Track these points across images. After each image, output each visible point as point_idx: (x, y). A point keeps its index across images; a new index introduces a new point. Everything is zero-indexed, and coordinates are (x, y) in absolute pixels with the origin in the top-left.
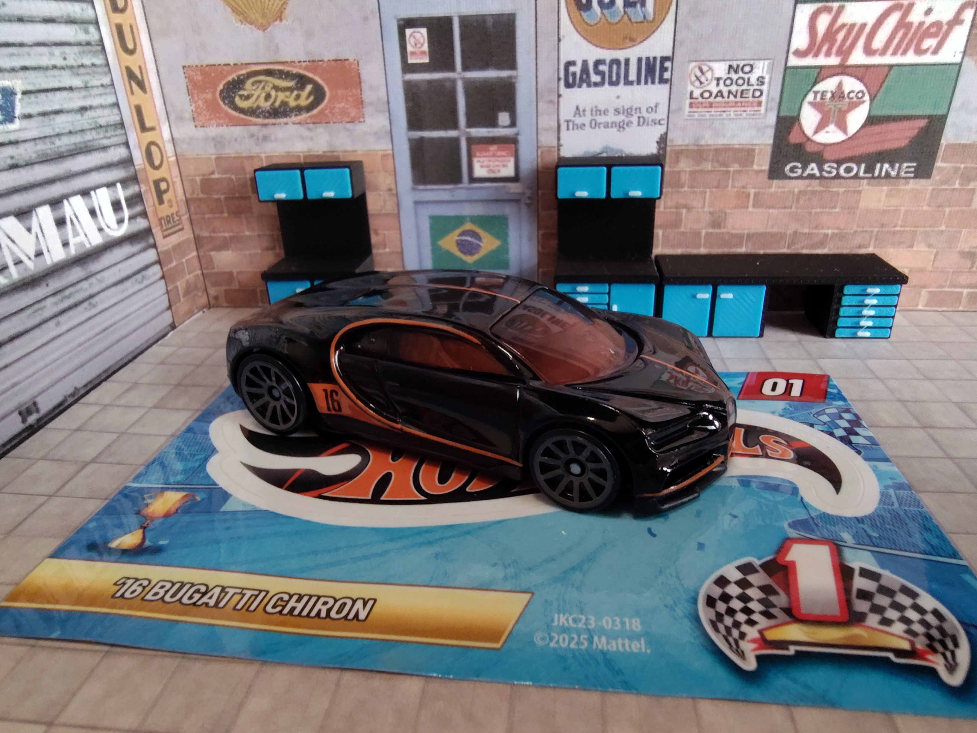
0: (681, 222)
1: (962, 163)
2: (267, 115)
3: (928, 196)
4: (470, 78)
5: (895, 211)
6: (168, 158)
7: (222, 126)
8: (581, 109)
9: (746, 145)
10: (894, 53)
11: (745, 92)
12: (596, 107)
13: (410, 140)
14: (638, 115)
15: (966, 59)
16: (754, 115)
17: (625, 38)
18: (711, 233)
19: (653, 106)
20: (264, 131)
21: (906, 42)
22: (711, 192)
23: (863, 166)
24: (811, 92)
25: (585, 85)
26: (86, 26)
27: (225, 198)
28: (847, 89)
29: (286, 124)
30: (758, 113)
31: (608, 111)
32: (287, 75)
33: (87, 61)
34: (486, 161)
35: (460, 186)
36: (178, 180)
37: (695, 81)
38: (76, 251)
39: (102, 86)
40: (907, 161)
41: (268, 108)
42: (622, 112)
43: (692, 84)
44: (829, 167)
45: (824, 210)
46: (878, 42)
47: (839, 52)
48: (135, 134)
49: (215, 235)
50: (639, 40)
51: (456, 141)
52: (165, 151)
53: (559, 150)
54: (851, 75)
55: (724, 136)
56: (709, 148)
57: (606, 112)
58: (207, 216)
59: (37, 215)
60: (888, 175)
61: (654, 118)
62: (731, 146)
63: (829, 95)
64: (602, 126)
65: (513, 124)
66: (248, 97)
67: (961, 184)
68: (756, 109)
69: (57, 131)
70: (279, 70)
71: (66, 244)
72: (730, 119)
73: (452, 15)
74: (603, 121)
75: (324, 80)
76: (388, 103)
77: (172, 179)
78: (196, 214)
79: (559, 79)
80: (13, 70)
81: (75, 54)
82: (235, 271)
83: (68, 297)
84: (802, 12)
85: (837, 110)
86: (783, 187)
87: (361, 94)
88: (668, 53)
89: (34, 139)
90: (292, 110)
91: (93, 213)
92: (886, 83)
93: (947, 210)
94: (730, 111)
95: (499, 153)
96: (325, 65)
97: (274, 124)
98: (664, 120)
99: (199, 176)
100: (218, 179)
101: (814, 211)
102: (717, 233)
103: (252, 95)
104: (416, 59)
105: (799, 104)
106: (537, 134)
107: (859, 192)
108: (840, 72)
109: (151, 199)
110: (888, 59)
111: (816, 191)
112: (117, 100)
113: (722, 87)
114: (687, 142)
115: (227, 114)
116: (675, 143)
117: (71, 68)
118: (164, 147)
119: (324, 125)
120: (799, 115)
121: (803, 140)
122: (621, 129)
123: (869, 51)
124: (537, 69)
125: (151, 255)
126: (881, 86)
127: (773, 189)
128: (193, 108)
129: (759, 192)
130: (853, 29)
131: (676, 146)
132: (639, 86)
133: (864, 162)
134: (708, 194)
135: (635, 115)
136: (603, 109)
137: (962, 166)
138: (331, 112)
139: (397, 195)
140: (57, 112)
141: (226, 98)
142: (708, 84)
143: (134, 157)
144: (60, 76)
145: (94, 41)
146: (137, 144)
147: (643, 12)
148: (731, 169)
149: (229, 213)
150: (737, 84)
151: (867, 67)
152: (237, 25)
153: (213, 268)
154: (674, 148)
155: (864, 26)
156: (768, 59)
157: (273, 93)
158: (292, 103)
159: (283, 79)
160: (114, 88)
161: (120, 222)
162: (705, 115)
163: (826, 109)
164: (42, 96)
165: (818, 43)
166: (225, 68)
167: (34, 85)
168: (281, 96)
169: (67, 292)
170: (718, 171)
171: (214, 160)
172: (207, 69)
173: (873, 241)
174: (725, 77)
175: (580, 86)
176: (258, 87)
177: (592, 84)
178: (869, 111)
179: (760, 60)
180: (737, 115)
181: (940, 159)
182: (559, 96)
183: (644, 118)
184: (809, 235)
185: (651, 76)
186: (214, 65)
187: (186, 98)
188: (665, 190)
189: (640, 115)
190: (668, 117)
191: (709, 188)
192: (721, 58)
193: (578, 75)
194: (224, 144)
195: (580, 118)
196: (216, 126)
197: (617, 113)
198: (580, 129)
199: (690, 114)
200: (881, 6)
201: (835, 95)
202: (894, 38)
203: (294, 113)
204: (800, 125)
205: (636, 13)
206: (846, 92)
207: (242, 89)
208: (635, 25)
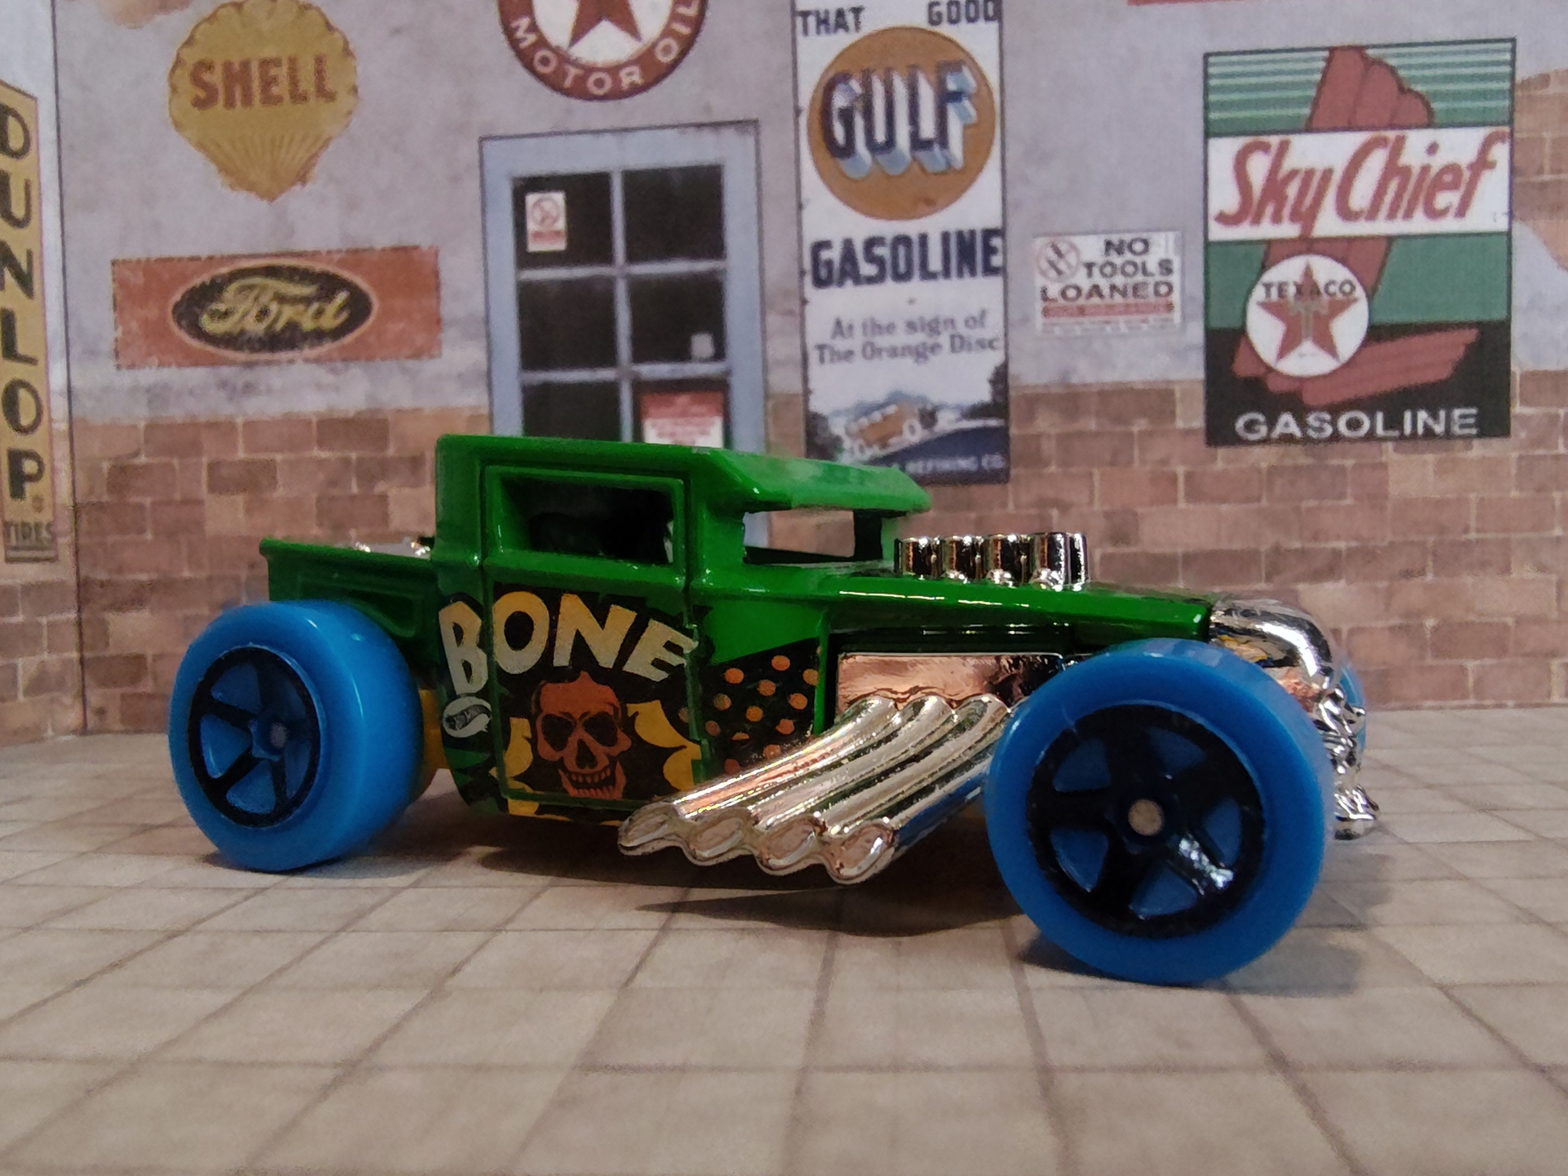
1: (1559, 405)
2: (257, 346)
3: (1514, 471)
4: (641, 275)
5: (1459, 501)
6: (51, 420)
7: (170, 366)
8: (845, 324)
9: (1155, 382)
10: (1392, 215)
11: (1140, 287)
12: (873, 319)
13: (525, 389)
14: (951, 331)
15: (1516, 225)
16: (1162, 327)
17: (916, 200)
18: (1113, 554)
19: (977, 316)
20: (249, 376)
21: (1406, 197)
22: (1103, 474)
23: (1380, 417)
24: (1259, 284)
25: (849, 283)
27: (154, 503)
28: (1321, 279)
29: (291, 362)
30: (1170, 323)
31: (894, 327)
32: (303, 276)
34: (668, 422)
36: (63, 466)
37: (1048, 270)
40: (1459, 407)
41: (263, 334)
42: (920, 327)
43: (1044, 273)
44: (1317, 419)
45: (1323, 503)
46: (1361, 196)
47: (1294, 218)
49: (120, 577)
50: (941, 202)
51: (611, 388)
52: (49, 408)
53: (806, 400)
54: (1324, 253)
55: (1114, 367)
56: (1089, 389)
57: (890, 328)
58: (110, 540)
60: (1429, 432)
61: (979, 337)
62: (1130, 386)
63: (1292, 290)
64: (884, 354)
65: (720, 353)
66: (226, 314)
68: (1165, 315)
70: (290, 268)
72: (1120, 335)
73: (610, 170)
74: (886, 345)
75: (370, 283)
76: (487, 320)
78: (90, 535)
79: (802, 273)
82: (150, 653)
84: (1219, 151)
85: (1311, 316)
86: (1237, 461)
87: (438, 307)
88: (994, 221)
90: (306, 336)
92: (1388, 268)
93: (1557, 495)
94: (1118, 322)
95: (695, 409)
96: (376, 257)
97: (268, 363)
98: (998, 340)
99: (109, 460)
100: (143, 466)
101: (1304, 505)
102: (1124, 555)
103: (234, 311)
105: (1242, 308)
106: (765, 369)
107: (1384, 466)
110: (1381, 227)
111: (1301, 466)
113: (1098, 279)
114: (1044, 380)
115: (180, 344)
116: (1024, 382)
118: (49, 401)
119: (363, 363)
120: (1244, 325)
121: (1261, 371)
122: (921, 359)
123: (1345, 213)
124: (761, 258)
126: (1380, 273)
127: (1220, 465)
128: (119, 333)
129: (1193, 471)
130: (1312, 178)
131: (1023, 388)
132: (948, 281)
133: (1379, 408)
134: (1096, 478)
135: (944, 332)
136: (884, 324)
137: (1561, 412)
138: (378, 340)
141: (184, 317)
142: (1073, 275)
147: (943, 156)
148: (1135, 429)
149: (155, 533)
150: (1124, 273)
151: (1350, 240)
152: (223, 191)
153: (107, 647)
154: (1023, 392)
155: (1328, 173)
156: (1172, 230)
157: (274, 307)
158: (308, 324)
159: (296, 283)
162: (1073, 330)
163: (1291, 314)
165: (1255, 203)
166: (189, 263)
168: (288, 312)
170: (1109, 433)
171: (142, 431)
172: (157, 267)
173: (1430, 561)
174: (1101, 262)
175: (841, 283)
176: (245, 299)
177: (863, 280)
179: (1158, 230)
180: (1130, 328)
181: (1518, 401)
182: (804, 302)
183: (961, 337)
184: (1302, 554)
185: (968, 263)
186: (170, 260)
187: (107, 315)
188: (1013, 472)
189: (954, 333)
190: (1006, 335)
191: (1098, 466)
192: (1091, 229)
193: (837, 265)
194: (168, 400)
195: (845, 342)
196: (158, 366)
197: (911, 330)
198: (844, 361)
199: (1046, 328)
200: (1351, 141)
201: (1303, 290)
202: (1385, 192)
203: (308, 341)
204: (1249, 344)
205: (934, 159)
206: (1321, 284)
207: (217, 300)
208: (932, 177)
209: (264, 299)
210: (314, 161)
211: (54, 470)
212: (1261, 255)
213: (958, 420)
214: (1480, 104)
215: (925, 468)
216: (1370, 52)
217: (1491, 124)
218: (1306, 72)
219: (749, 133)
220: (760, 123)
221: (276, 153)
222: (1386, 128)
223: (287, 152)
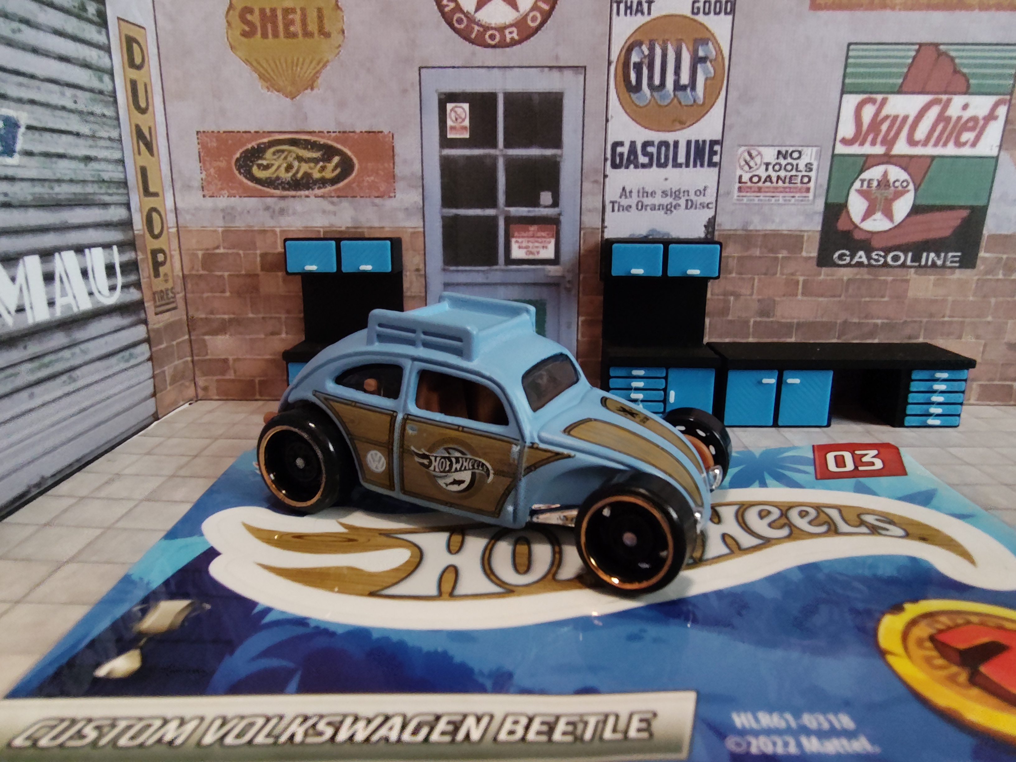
0: (729, 309)
1: (1004, 253)
2: (287, 186)
3: (974, 286)
4: (511, 155)
5: (944, 301)
6: (168, 228)
7: (235, 197)
8: (628, 191)
9: (795, 231)
10: (936, 145)
11: (793, 178)
12: (643, 188)
13: (444, 218)
14: (686, 198)
15: (1002, 153)
16: (802, 201)
17: (674, 121)
18: (760, 322)
19: (702, 189)
20: (283, 204)
21: (946, 133)
22: (760, 280)
23: (910, 255)
24: (858, 179)
25: (632, 166)
26: (100, 73)
27: (230, 276)
28: (892, 178)
29: (307, 196)
30: (807, 199)
31: (655, 193)
32: (314, 146)
33: (98, 109)
34: (525, 242)
35: (495, 267)
36: (176, 254)
37: (743, 166)
38: (62, 312)
39: (110, 139)
40: (952, 252)
41: (290, 179)
42: (669, 194)
43: (742, 168)
44: (877, 255)
45: (874, 299)
46: (921, 133)
47: (883, 143)
48: (138, 197)
49: (212, 316)
50: (688, 124)
51: (494, 219)
52: (167, 221)
53: (603, 232)
54: (896, 165)
55: (773, 222)
56: (758, 233)
57: (653, 194)
58: (206, 295)
59: (24, 266)
60: (934, 265)
61: (702, 201)
62: (779, 232)
63: (875, 184)
64: (648, 208)
65: (555, 203)
66: (267, 167)
67: (1004, 275)
68: (804, 195)
69: (58, 176)
70: (305, 140)
71: (51, 303)
72: (779, 204)
73: (497, 91)
74: (649, 203)
75: (353, 152)
76: (423, 178)
77: (170, 251)
78: (193, 292)
79: (606, 160)
80: (20, 101)
81: (86, 99)
82: (231, 358)
83: (47, 365)
84: (847, 102)
85: (883, 198)
86: (832, 275)
87: (394, 168)
88: (717, 136)
89: (32, 180)
90: (316, 182)
91: (85, 273)
92: (929, 174)
93: (993, 300)
94: (778, 197)
95: (539, 234)
96: (356, 137)
97: (294, 197)
98: (712, 203)
99: (201, 250)
100: (222, 254)
101: (863, 300)
102: (766, 322)
103: (272, 165)
104: (456, 134)
105: (847, 192)
106: (581, 214)
107: (907, 281)
109: (147, 270)
110: (930, 151)
111: (865, 279)
112: (123, 157)
113: (771, 172)
114: (735, 227)
115: (241, 183)
116: (723, 227)
117: (81, 113)
118: (166, 215)
119: (350, 199)
120: (847, 201)
121: (852, 227)
122: (669, 212)
123: (912, 142)
124: (582, 149)
125: (140, 332)
126: (924, 177)
127: (822, 277)
128: (203, 176)
129: (808, 280)
130: (896, 120)
131: (724, 230)
132: (687, 169)
133: (911, 251)
134: (756, 281)
135: (682, 197)
136: (650, 191)
137: (1005, 256)
138: (358, 186)
139: (425, 276)
140: (61, 156)
141: (242, 167)
142: (757, 169)
143: (134, 221)
144: (68, 118)
145: (107, 92)
146: (138, 209)
147: (692, 96)
148: (780, 256)
149: (231, 292)
150: (786, 170)
151: (911, 157)
152: (262, 91)
153: (207, 354)
154: (722, 233)
155: (906, 118)
156: (816, 146)
157: (296, 164)
158: (317, 175)
159: (308, 150)
160: (121, 144)
161: (112, 288)
162: (754, 200)
163: (873, 197)
164: (47, 136)
165: (863, 133)
166: (244, 135)
167: (40, 121)
168: (305, 167)
169: (46, 360)
170: (766, 257)
171: (220, 234)
172: (225, 134)
173: (923, 331)
174: (774, 163)
175: (627, 167)
176: (279, 157)
177: (640, 165)
179: (808, 146)
180: (785, 200)
181: (983, 250)
182: (605, 176)
183: (692, 201)
184: (859, 325)
185: (700, 159)
186: (232, 132)
187: (197, 165)
189: (688, 198)
190: (716, 201)
191: (758, 275)
192: (771, 144)
193: (625, 156)
194: (235, 216)
195: (627, 200)
196: (228, 197)
197: (664, 196)
198: (626, 212)
199: (739, 198)
200: (921, 100)
201: (881, 184)
202: (935, 131)
203: (317, 186)
204: (848, 212)
205: (686, 97)
206: (891, 181)
207: (261, 158)
208: (685, 108)
209: (290, 159)
210: (318, 75)
211: (172, 256)
212: (862, 164)
214: (996, 82)
216: (942, 47)
217: (1000, 94)
218: (903, 57)
219: (581, 74)
220: (587, 68)
221: (294, 68)
222: (941, 93)
223: (301, 69)
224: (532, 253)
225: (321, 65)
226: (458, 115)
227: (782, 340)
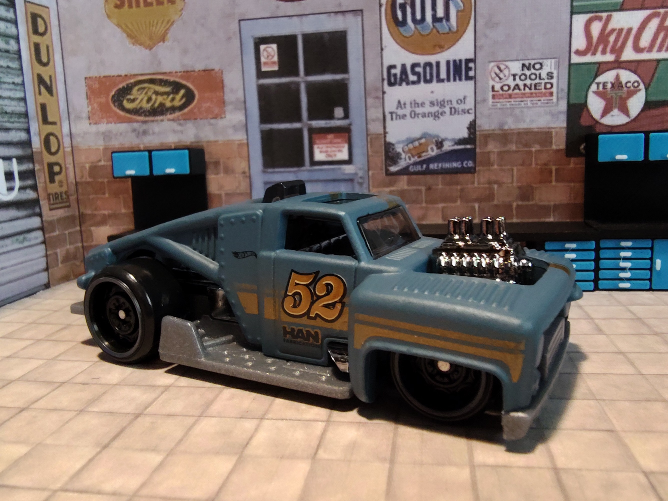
0: (494, 196)
2: (148, 114)
4: (311, 81)
6: (64, 148)
7: (111, 123)
8: (402, 103)
9: (543, 128)
10: (660, 50)
11: (538, 85)
12: (415, 101)
13: (262, 132)
14: (450, 106)
16: (547, 103)
17: (435, 46)
18: (521, 205)
19: (462, 98)
20: (145, 127)
22: (518, 170)
24: (594, 83)
25: (404, 84)
27: (109, 181)
28: (624, 80)
29: (162, 121)
30: (552, 101)
31: (425, 104)
32: (166, 83)
33: (5, 63)
34: (324, 147)
35: (303, 168)
36: (71, 167)
37: (495, 78)
39: (15, 84)
41: (150, 109)
42: (436, 103)
43: (493, 79)
46: (645, 41)
47: (612, 52)
48: (37, 125)
49: (97, 212)
50: (446, 47)
51: (299, 131)
52: (63, 143)
53: (385, 137)
54: (626, 69)
55: (524, 122)
56: (512, 132)
57: (423, 104)
58: (91, 197)
61: (463, 108)
62: (532, 130)
63: (609, 86)
64: (420, 116)
65: (346, 116)
66: (133, 101)
68: (549, 98)
70: (160, 79)
72: (528, 107)
73: (297, 34)
74: (420, 112)
75: (194, 86)
76: (245, 102)
77: (65, 165)
78: (83, 194)
79: (383, 80)
84: (577, 21)
85: (618, 97)
86: (580, 164)
87: (224, 96)
88: (471, 56)
90: (168, 109)
92: (656, 75)
95: (336, 140)
96: (196, 74)
97: (153, 121)
98: (471, 109)
99: (88, 163)
100: (103, 166)
102: (527, 205)
103: (137, 99)
104: (268, 67)
105: (585, 93)
106: (367, 124)
108: (616, 66)
109: (43, 177)
110: (655, 55)
112: (25, 96)
113: (518, 81)
114: (493, 127)
115: (115, 113)
116: (483, 128)
118: (62, 139)
119: (192, 121)
120: (586, 102)
121: (593, 123)
122: (437, 118)
123: (637, 49)
124: (365, 73)
125: (36, 222)
126: (652, 77)
127: (572, 166)
128: (90, 109)
129: (560, 168)
130: (622, 33)
131: (483, 131)
132: (449, 83)
134: (515, 171)
135: (447, 106)
136: (420, 102)
138: (198, 110)
139: (250, 177)
141: (116, 101)
142: (506, 80)
143: (33, 141)
145: (14, 51)
146: (37, 133)
147: (447, 25)
148: (534, 150)
149: (110, 194)
150: (530, 78)
151: (639, 62)
152: (130, 46)
153: (93, 241)
154: (482, 133)
155: (630, 30)
156: (554, 58)
157: (154, 97)
158: (168, 104)
159: (162, 86)
160: (24, 87)
161: (11, 189)
162: (506, 105)
163: (609, 97)
165: (594, 45)
166: (117, 78)
168: (160, 99)
170: (521, 151)
171: (102, 151)
172: (104, 80)
174: (520, 74)
175: (400, 85)
176: (141, 93)
177: (410, 83)
178: (646, 97)
179: (547, 59)
180: (533, 104)
182: (384, 93)
183: (455, 108)
185: (458, 75)
186: (109, 76)
187: (84, 101)
188: (477, 169)
189: (451, 106)
190: (475, 107)
191: (516, 166)
192: (515, 59)
193: (398, 76)
194: (112, 138)
195: (402, 111)
196: (107, 123)
197: (432, 105)
198: (402, 119)
199: (494, 104)
200: (641, 14)
201: (615, 86)
202: (657, 39)
203: (169, 112)
204: (588, 110)
205: (443, 27)
206: (624, 83)
207: (130, 94)
208: (442, 35)
209: (150, 93)
210: (168, 31)
211: (66, 168)
212: (596, 69)
213: (453, 145)
215: (438, 166)
219: (359, 15)
220: (364, 11)
221: (151, 28)
222: (659, 8)
223: (156, 28)
224: (330, 156)
225: (170, 24)
226: (269, 53)
227: (543, 220)
